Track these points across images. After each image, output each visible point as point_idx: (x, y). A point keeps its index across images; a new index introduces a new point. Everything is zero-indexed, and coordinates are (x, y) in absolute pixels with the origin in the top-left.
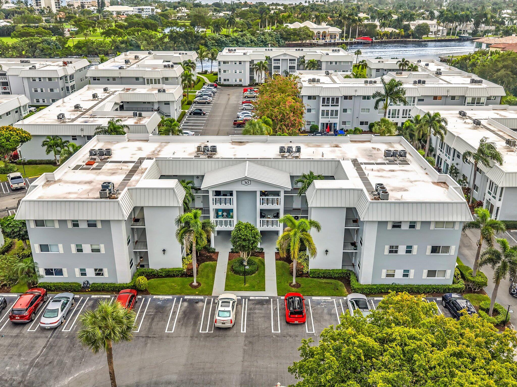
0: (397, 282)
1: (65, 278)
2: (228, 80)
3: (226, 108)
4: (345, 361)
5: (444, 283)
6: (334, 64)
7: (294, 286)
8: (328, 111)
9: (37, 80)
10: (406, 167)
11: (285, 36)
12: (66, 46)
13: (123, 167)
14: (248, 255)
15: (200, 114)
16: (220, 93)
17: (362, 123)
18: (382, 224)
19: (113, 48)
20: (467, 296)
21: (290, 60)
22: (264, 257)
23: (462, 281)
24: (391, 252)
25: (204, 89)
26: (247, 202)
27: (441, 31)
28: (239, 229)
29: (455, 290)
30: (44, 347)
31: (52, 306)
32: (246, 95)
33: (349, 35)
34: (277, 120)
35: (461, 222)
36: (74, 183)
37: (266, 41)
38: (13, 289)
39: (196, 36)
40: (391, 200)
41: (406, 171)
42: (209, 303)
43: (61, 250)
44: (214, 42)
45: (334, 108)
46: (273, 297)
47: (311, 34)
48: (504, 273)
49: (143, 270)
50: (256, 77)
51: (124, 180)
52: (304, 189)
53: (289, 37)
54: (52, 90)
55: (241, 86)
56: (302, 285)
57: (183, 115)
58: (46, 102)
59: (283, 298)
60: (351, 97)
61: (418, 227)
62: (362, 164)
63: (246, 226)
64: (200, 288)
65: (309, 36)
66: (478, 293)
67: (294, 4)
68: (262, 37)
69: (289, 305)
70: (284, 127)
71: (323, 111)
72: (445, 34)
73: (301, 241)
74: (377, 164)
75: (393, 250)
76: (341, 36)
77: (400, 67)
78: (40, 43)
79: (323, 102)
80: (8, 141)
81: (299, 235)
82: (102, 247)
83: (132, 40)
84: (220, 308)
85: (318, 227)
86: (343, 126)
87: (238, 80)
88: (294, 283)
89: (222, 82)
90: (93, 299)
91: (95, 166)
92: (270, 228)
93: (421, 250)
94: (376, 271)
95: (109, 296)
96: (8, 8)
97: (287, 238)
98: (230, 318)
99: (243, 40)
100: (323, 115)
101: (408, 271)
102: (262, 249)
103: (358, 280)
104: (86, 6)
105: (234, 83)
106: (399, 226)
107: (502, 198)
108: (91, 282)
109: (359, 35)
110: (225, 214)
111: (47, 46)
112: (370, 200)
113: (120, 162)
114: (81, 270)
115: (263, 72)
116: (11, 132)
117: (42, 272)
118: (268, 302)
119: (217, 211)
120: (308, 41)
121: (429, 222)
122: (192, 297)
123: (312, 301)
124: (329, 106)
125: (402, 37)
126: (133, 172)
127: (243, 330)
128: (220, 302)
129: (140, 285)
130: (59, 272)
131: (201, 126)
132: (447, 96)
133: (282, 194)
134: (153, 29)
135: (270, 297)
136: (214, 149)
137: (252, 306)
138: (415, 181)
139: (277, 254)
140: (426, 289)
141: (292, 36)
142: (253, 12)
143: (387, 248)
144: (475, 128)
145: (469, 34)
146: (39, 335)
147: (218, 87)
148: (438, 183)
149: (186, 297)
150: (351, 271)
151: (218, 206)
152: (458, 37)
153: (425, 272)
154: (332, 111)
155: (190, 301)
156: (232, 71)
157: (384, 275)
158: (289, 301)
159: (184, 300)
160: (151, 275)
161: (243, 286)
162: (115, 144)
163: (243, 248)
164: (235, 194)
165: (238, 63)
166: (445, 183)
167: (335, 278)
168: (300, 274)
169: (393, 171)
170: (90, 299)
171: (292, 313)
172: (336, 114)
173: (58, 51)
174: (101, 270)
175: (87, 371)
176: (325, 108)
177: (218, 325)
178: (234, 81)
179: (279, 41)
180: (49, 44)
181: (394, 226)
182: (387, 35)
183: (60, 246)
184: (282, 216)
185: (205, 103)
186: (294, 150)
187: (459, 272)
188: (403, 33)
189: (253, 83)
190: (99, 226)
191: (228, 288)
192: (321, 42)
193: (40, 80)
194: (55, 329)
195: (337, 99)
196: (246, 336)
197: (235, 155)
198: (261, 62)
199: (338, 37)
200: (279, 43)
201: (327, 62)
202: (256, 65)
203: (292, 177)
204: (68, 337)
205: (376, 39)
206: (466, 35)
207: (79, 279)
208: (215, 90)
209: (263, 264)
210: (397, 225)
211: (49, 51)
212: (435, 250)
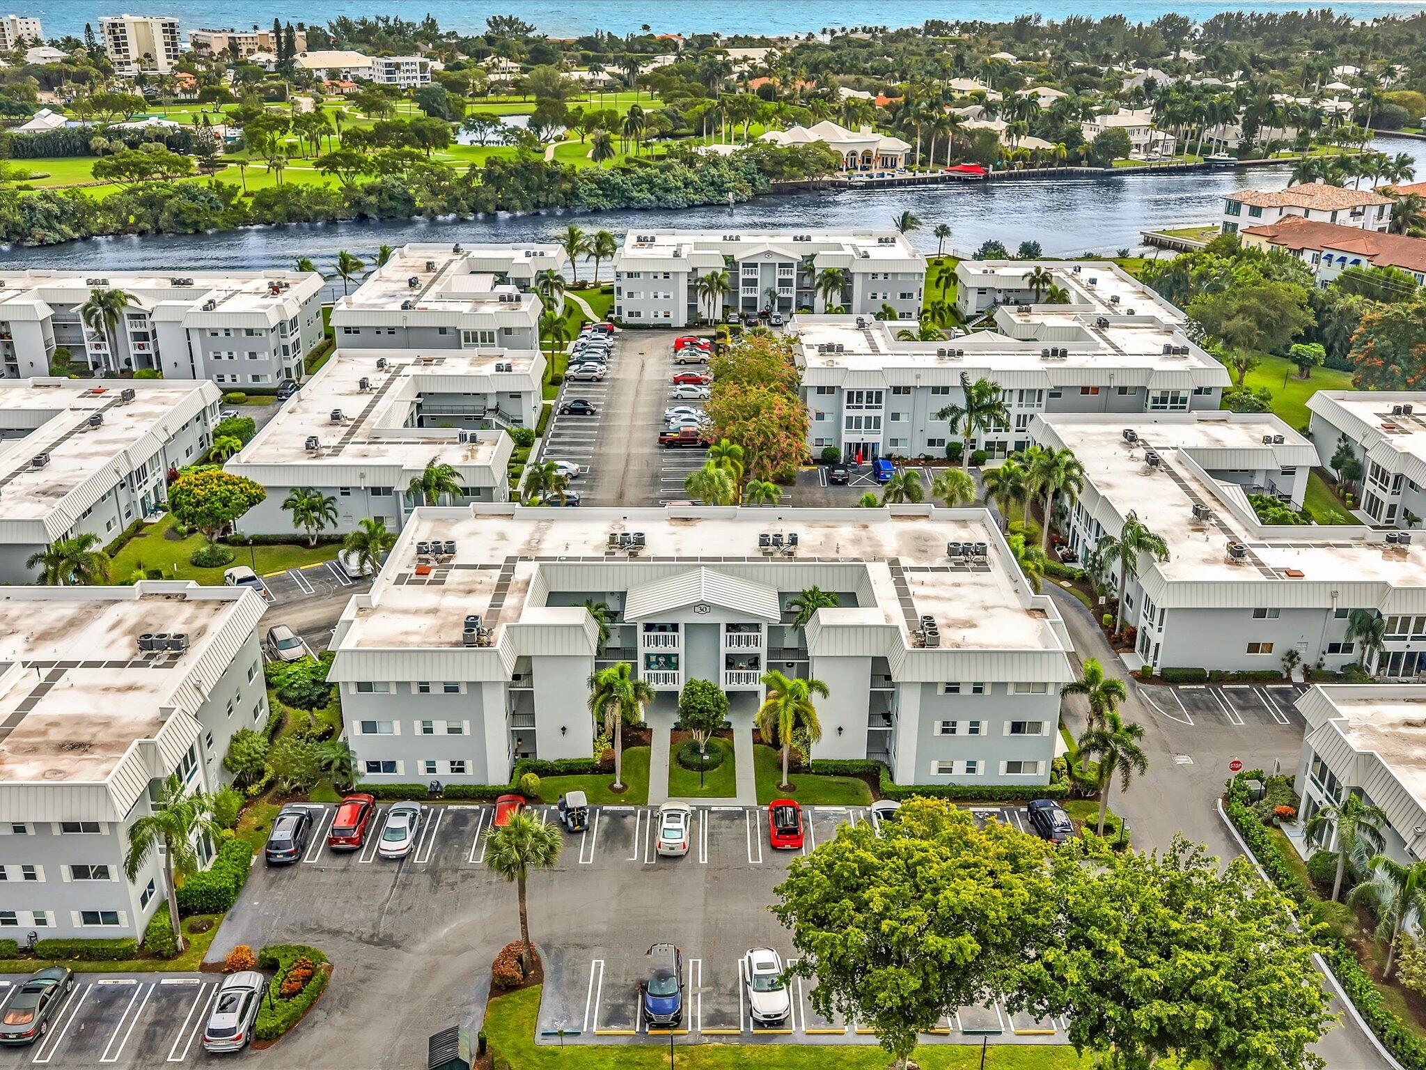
0: (956, 782)
1: (401, 778)
2: (639, 314)
3: (637, 393)
4: (837, 879)
5: (1035, 783)
6: (881, 278)
7: (785, 789)
8: (859, 419)
9: (222, 334)
10: (983, 577)
11: (768, 168)
12: (234, 202)
13: (485, 579)
14: (706, 735)
15: (583, 412)
16: (622, 349)
17: (931, 442)
18: (928, 686)
19: (346, 204)
20: (1070, 805)
21: (781, 265)
22: (732, 739)
23: (1066, 779)
24: (944, 731)
25: (584, 340)
26: (702, 641)
27: (1161, 143)
28: (690, 692)
29: (1052, 795)
30: (393, 886)
31: (393, 822)
32: (682, 357)
33: (928, 154)
34: (754, 445)
35: (1057, 684)
36: (406, 612)
37: (723, 183)
38: (313, 795)
39: (551, 175)
40: (944, 647)
41: (982, 585)
42: (643, 817)
43: (397, 731)
44: (594, 186)
45: (873, 413)
46: (750, 808)
47: (834, 161)
48: (1110, 769)
49: (527, 761)
50: (702, 308)
51: (492, 606)
52: (804, 618)
53: (778, 169)
54: (253, 355)
55: (667, 327)
56: (799, 788)
57: (546, 414)
58: (239, 380)
59: (766, 808)
60: (907, 390)
61: (987, 691)
62: (906, 569)
63: (703, 688)
64: (626, 792)
65: (829, 167)
66: (1090, 799)
67: (792, 37)
68: (713, 171)
69: (776, 819)
70: (766, 461)
71: (849, 419)
72: (1171, 151)
73: (797, 714)
74: (933, 570)
75: (949, 728)
76: (910, 159)
77: (1031, 285)
78: (171, 197)
79: (850, 400)
80: (225, 506)
81: (793, 705)
82: (466, 726)
83: (394, 186)
84: (665, 825)
85: (825, 692)
86: (892, 450)
87: (661, 315)
88: (785, 783)
89: (625, 318)
90: (451, 811)
91: (431, 576)
92: (743, 686)
93: (995, 730)
94: (921, 762)
95: (477, 807)
96: (43, 62)
97: (772, 709)
98: (681, 841)
99: (666, 181)
100: (849, 426)
101: (974, 763)
102: (729, 724)
103: (892, 779)
104: (244, 48)
105: (652, 321)
106: (957, 690)
107: (1164, 627)
108: (443, 785)
109: (954, 156)
110: (662, 660)
111: (189, 204)
112: (908, 647)
113: (473, 567)
114: (428, 763)
115: (719, 297)
116: (230, 487)
117: (362, 767)
118: (741, 815)
119: (648, 656)
120: (826, 178)
121: (1006, 684)
122: (615, 808)
123: (814, 814)
124: (861, 407)
125: (1063, 162)
126: (502, 588)
127: (703, 859)
128: (665, 815)
129: (528, 787)
130: (390, 766)
131: (589, 444)
132: (1109, 388)
133: (764, 629)
134: (439, 141)
135: (745, 808)
136: (640, 540)
137: (716, 822)
138: (992, 607)
139: (756, 732)
140: (1003, 793)
141: (785, 168)
142: (683, 73)
143: (938, 726)
144: (1147, 473)
145: (1231, 152)
146: (379, 868)
147: (616, 330)
148: (1031, 612)
149: (605, 808)
150: (882, 763)
151: (653, 649)
152: (1201, 161)
153: (1003, 765)
154: (868, 419)
155: (612, 814)
156: (647, 296)
157: (934, 770)
158: (777, 814)
159: (603, 813)
160: (544, 771)
161: (698, 788)
162: (452, 524)
163: (698, 725)
164: (682, 629)
165: (661, 277)
166: (1042, 611)
167: (855, 775)
168: (795, 768)
169: (958, 585)
170: (447, 812)
171: (780, 832)
172: (877, 426)
173: (215, 215)
174: (461, 763)
175: (468, 921)
176: (854, 413)
177: (663, 851)
178: (652, 316)
179: (754, 179)
180: (194, 198)
181: (948, 690)
182: (1024, 159)
183: (397, 725)
184: (764, 661)
185: (590, 380)
186: (786, 540)
187: (1065, 765)
188: (1064, 152)
189: (696, 322)
190: (463, 690)
191: (674, 792)
192: (860, 177)
193: (228, 334)
194: (401, 859)
195: (879, 394)
196: (708, 868)
197: (678, 550)
198: (714, 274)
199: (900, 165)
200: (754, 185)
201: (865, 274)
202: (703, 280)
203: (782, 595)
204: (426, 872)
205: (996, 168)
206: (1223, 156)
207: (422, 778)
208: (609, 341)
209: (732, 750)
210: (952, 688)
211: (195, 217)
212: (1017, 727)
